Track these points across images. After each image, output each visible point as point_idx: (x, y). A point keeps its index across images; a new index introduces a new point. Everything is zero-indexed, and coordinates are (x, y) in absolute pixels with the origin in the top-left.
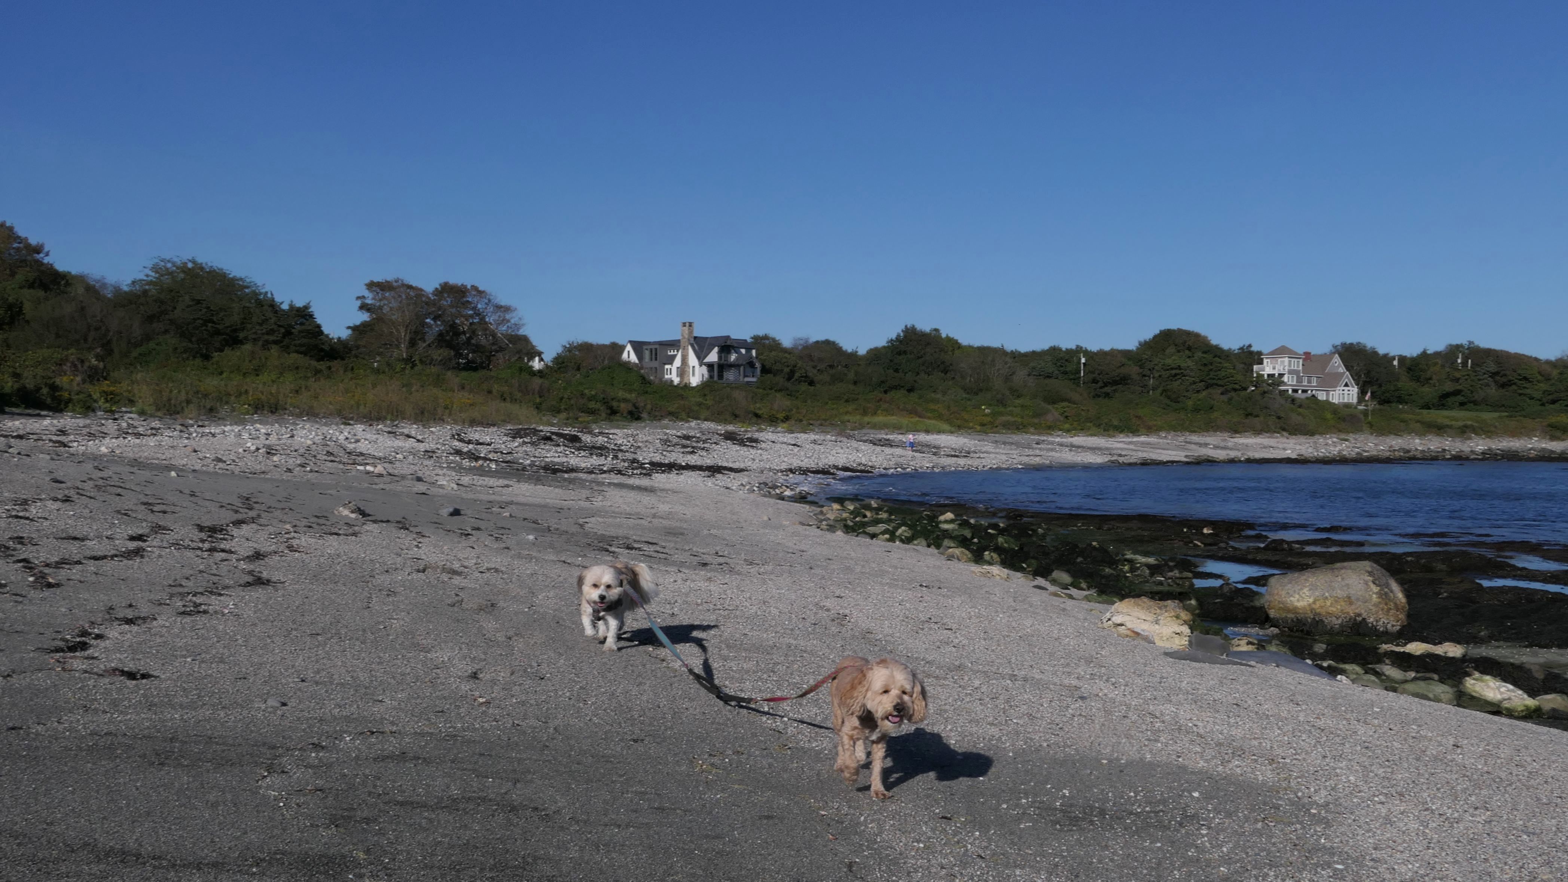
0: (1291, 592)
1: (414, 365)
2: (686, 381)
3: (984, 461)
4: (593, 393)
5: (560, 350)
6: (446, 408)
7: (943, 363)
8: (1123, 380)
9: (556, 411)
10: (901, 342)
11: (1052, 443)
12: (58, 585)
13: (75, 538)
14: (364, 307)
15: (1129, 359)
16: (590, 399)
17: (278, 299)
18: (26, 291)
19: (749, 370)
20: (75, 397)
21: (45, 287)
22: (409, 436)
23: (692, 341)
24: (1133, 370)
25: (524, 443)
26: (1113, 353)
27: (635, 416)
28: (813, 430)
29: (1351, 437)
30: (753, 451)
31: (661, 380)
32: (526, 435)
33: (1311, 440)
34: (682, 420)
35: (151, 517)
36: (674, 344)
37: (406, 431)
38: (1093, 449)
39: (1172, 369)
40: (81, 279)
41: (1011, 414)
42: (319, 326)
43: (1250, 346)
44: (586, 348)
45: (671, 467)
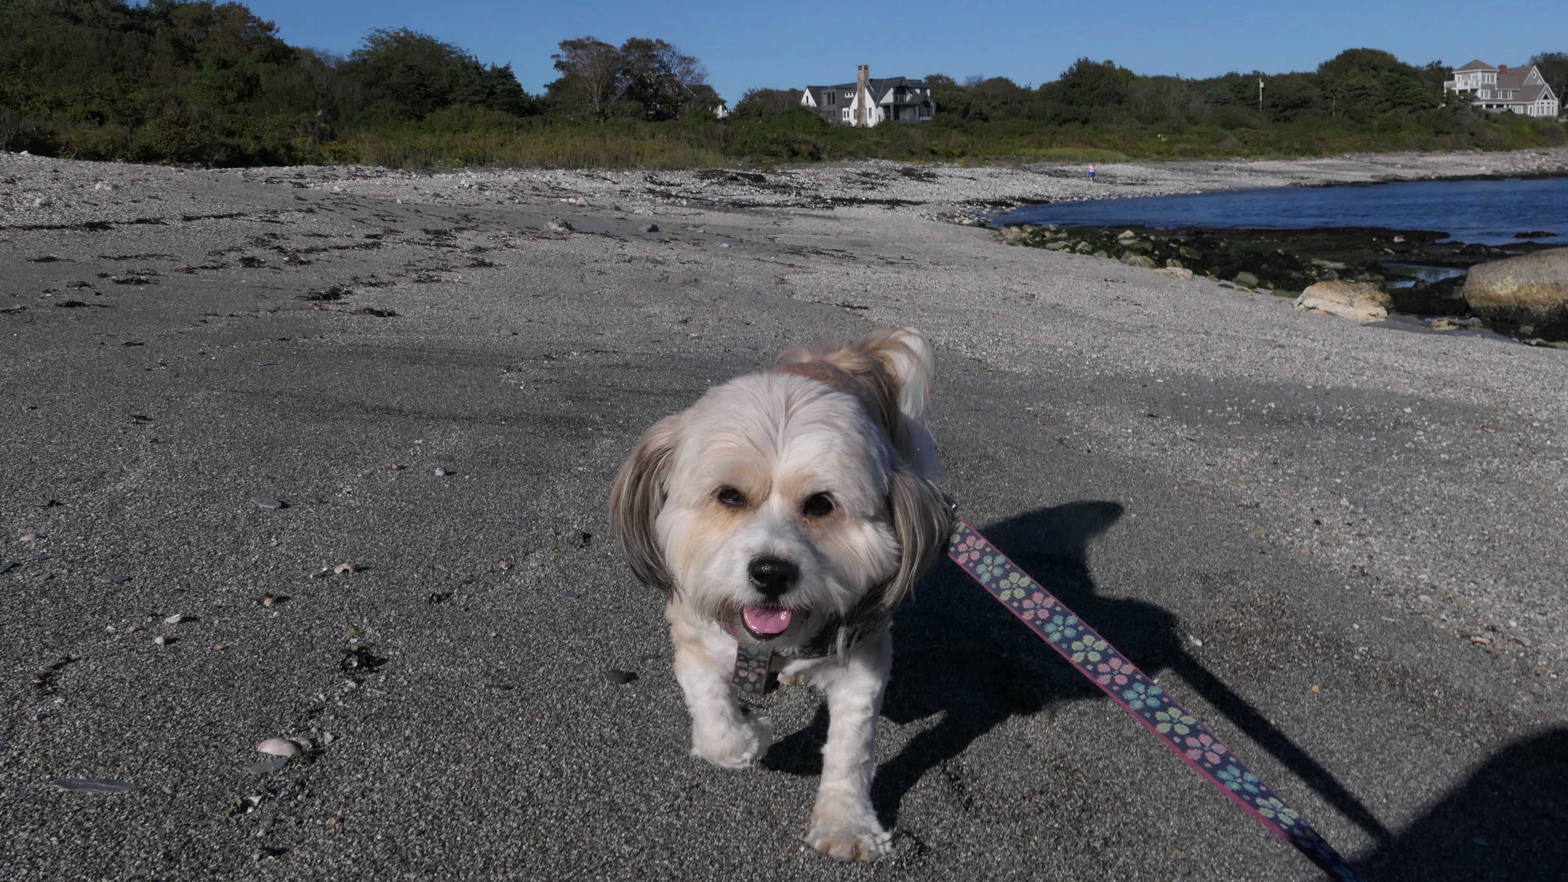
0: (1493, 280)
1: (606, 118)
2: (863, 122)
3: (1162, 189)
4: (775, 136)
5: (741, 98)
6: (638, 154)
7: (1117, 94)
8: (1304, 103)
9: (740, 155)
10: (1074, 75)
11: (1231, 168)
12: (309, 263)
13: (320, 236)
14: (559, 65)
15: (1310, 82)
16: (772, 143)
17: (481, 62)
18: (261, 65)
19: (924, 109)
20: (307, 156)
21: (277, 60)
22: (605, 179)
23: (868, 83)
24: (1315, 93)
25: (712, 183)
26: (1292, 76)
27: (815, 157)
28: (989, 165)
29: (1552, 151)
30: (931, 186)
31: (839, 122)
32: (713, 177)
33: (1508, 156)
34: (861, 159)
35: (383, 224)
36: (851, 88)
37: (602, 175)
38: (1273, 173)
39: (1356, 89)
40: (309, 53)
41: (1188, 141)
42: (519, 86)
43: (1440, 62)
44: (767, 94)
45: (851, 201)
